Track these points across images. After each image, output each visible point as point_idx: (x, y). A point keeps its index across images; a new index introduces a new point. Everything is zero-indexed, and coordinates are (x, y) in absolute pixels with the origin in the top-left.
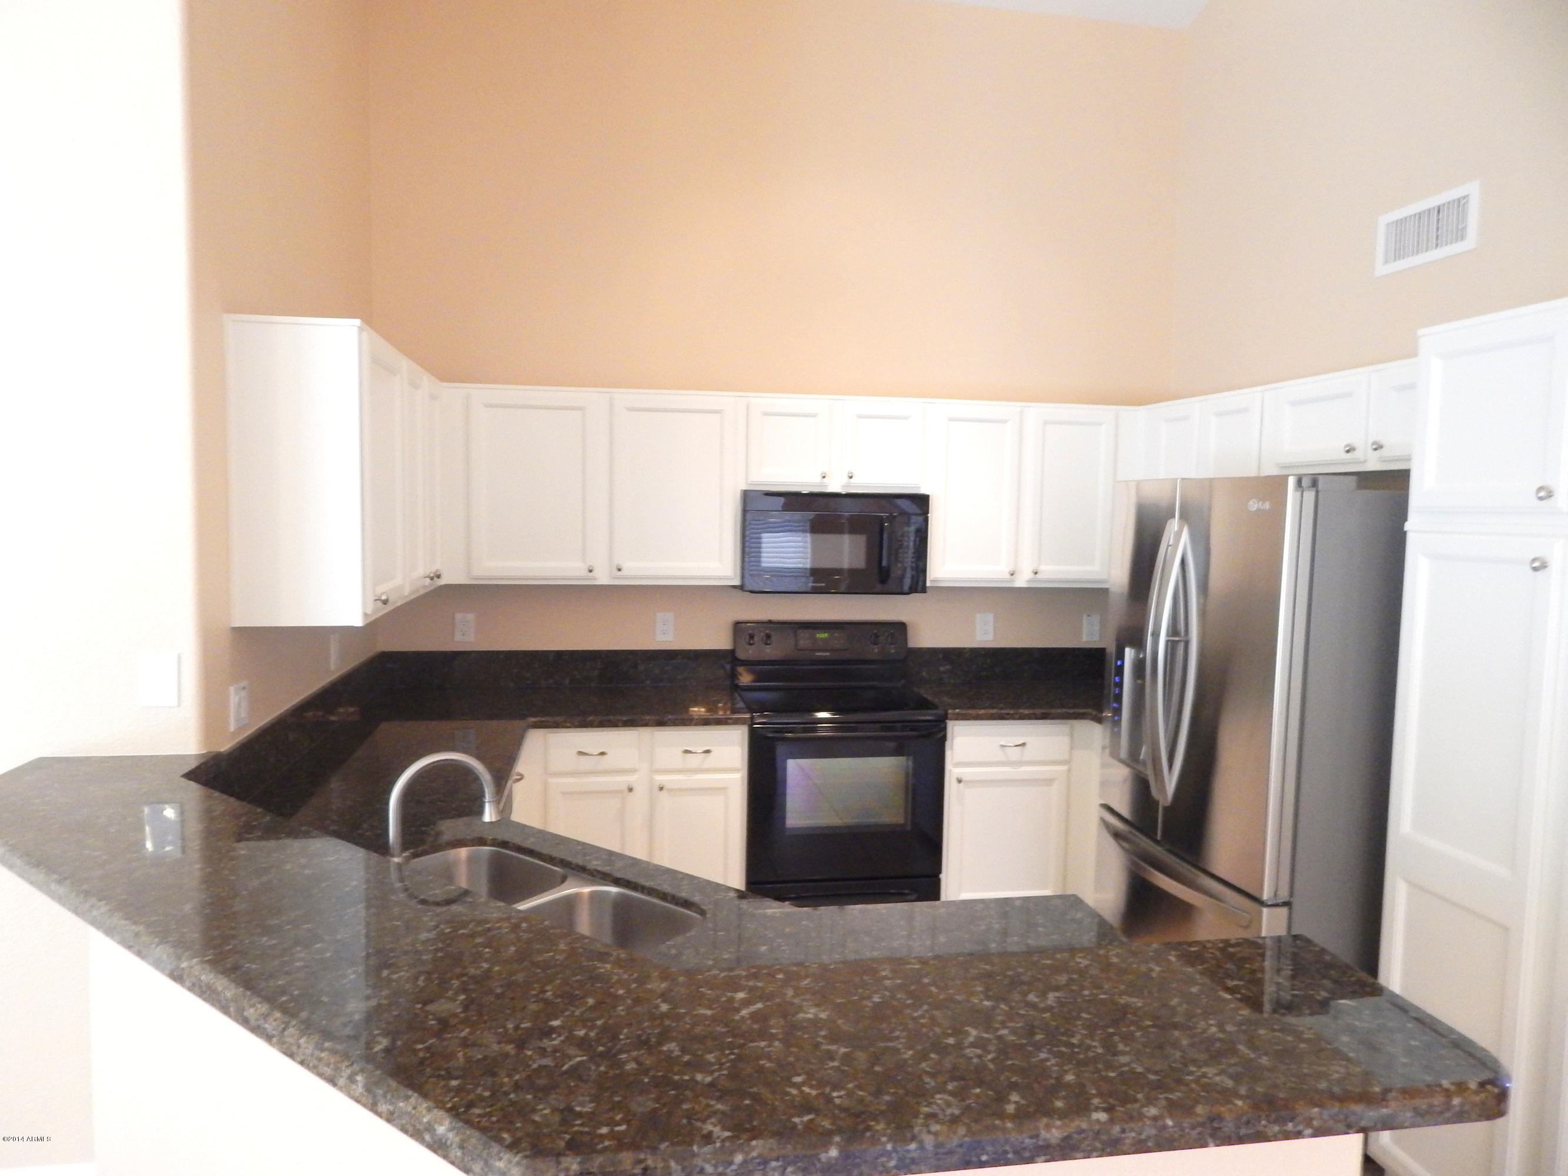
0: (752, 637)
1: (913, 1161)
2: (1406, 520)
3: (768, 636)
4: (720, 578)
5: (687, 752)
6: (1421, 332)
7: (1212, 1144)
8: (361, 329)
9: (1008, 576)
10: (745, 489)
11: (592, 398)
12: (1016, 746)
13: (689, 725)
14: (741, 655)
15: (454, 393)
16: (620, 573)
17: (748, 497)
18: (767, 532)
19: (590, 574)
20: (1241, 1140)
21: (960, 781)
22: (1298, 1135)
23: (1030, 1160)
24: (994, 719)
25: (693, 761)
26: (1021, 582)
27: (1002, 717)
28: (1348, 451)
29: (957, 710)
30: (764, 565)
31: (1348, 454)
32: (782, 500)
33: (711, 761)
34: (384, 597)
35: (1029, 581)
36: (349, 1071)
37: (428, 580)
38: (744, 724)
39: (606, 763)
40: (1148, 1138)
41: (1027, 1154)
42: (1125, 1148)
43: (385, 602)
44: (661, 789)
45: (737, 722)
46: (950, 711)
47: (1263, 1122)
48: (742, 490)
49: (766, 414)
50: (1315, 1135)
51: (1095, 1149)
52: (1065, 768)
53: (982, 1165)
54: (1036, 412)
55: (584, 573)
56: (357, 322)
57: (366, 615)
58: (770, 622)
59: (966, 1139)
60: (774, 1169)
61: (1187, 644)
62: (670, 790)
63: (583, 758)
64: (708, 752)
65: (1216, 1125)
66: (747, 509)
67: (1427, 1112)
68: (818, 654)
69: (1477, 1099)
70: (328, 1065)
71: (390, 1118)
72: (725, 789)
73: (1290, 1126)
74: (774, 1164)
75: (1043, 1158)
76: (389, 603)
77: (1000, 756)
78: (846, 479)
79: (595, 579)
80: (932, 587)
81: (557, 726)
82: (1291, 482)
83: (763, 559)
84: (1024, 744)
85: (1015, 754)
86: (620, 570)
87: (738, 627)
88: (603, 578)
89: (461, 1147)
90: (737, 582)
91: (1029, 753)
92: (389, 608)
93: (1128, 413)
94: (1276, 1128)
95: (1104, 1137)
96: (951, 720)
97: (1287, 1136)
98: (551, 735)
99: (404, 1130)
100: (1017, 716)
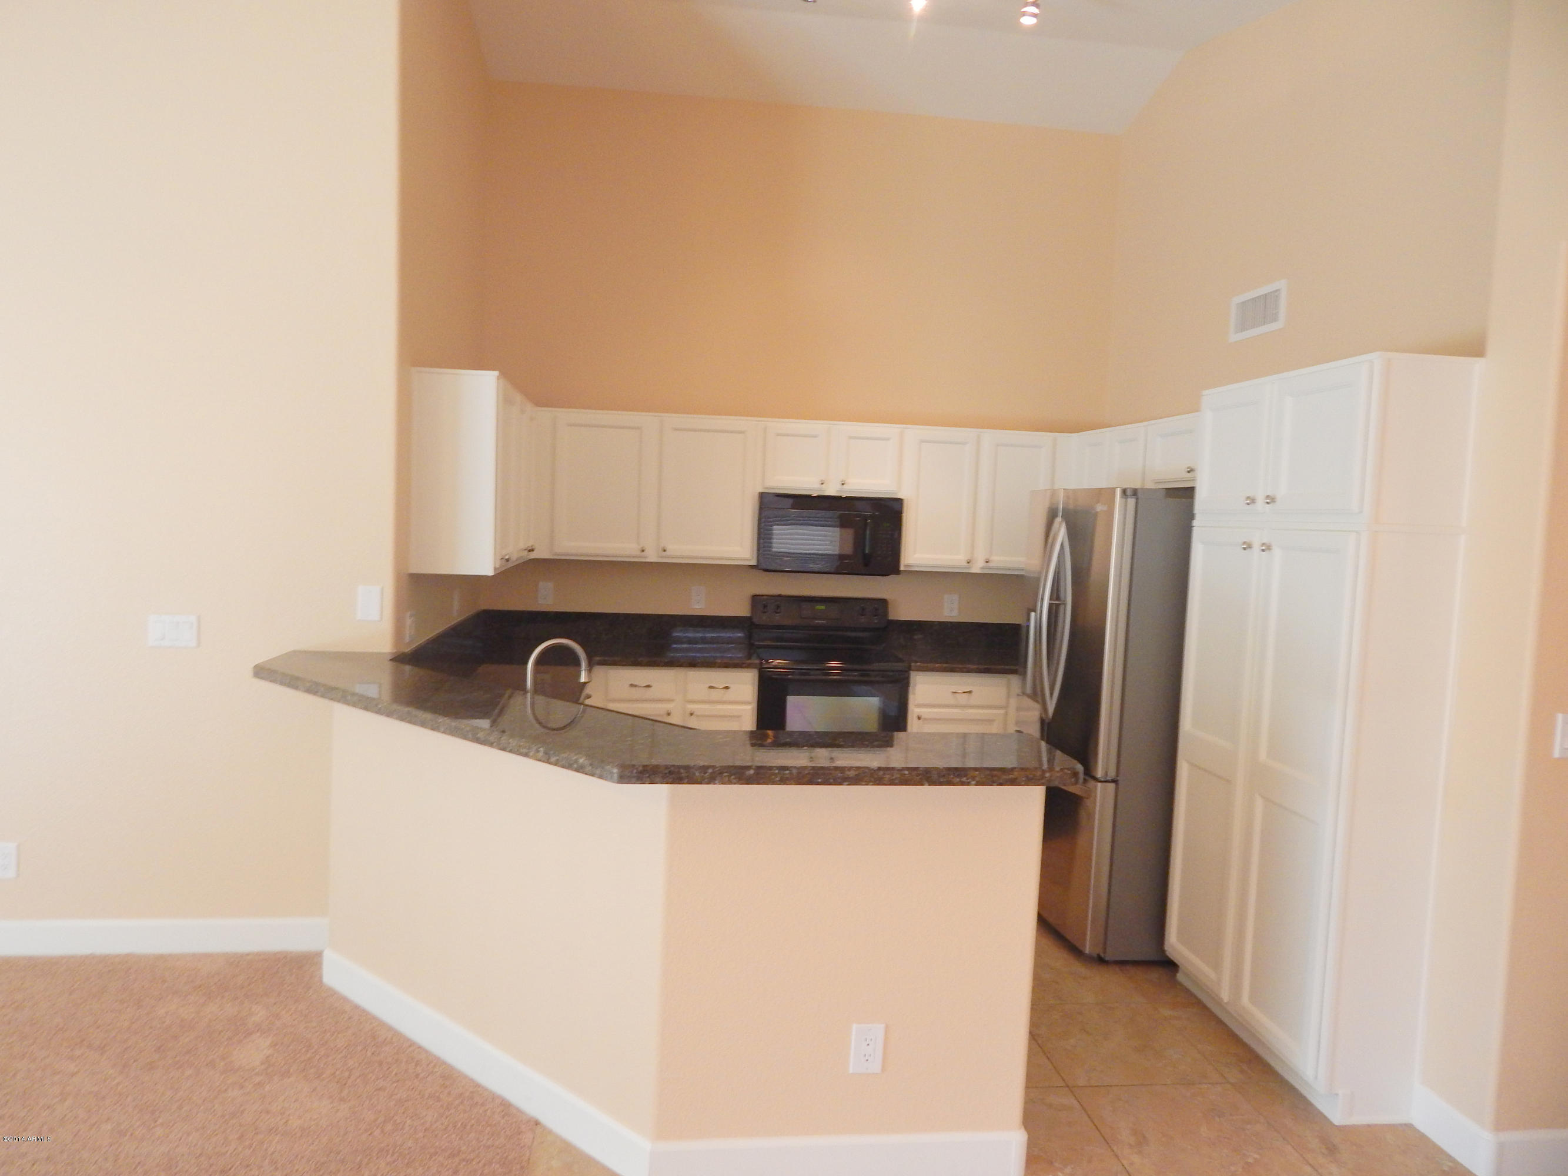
0: (765, 606)
1: (787, 779)
2: (1193, 519)
3: (778, 607)
4: (741, 560)
5: (711, 687)
6: (1206, 392)
7: (927, 784)
8: (498, 378)
9: (966, 564)
10: (761, 491)
11: (648, 421)
12: (964, 693)
13: (713, 667)
14: (756, 620)
15: (545, 415)
16: (665, 553)
17: (762, 496)
18: (778, 525)
19: (643, 553)
20: (941, 784)
21: (919, 718)
22: (968, 784)
23: (840, 784)
24: (947, 671)
25: (715, 695)
26: (976, 569)
27: (952, 670)
28: (1189, 472)
29: (919, 664)
30: (774, 550)
31: (1189, 474)
32: (791, 501)
33: (729, 695)
34: (507, 557)
35: (983, 568)
36: (536, 748)
37: (526, 553)
38: (755, 668)
39: (650, 694)
40: (896, 778)
41: (839, 781)
42: (885, 782)
43: (508, 560)
44: (691, 714)
45: (749, 666)
46: (913, 664)
47: (952, 776)
48: (759, 493)
49: (778, 435)
50: (976, 785)
51: (870, 781)
52: (1002, 711)
53: (818, 784)
54: (989, 437)
55: (638, 553)
56: (496, 373)
57: (495, 569)
58: (780, 596)
59: (812, 771)
60: (726, 776)
61: (1065, 604)
62: (698, 716)
63: (633, 689)
64: (727, 688)
65: (928, 775)
66: (763, 507)
67: (1032, 779)
68: (817, 621)
69: (1058, 775)
70: (525, 747)
71: (556, 764)
72: (738, 717)
73: (964, 779)
74: (726, 774)
75: (847, 783)
76: (510, 561)
77: (952, 702)
78: (839, 486)
79: (646, 557)
80: (905, 571)
81: (614, 664)
82: (1118, 492)
83: (774, 545)
84: (970, 692)
85: (963, 699)
86: (665, 551)
87: (756, 599)
88: (652, 557)
89: (591, 765)
90: (754, 563)
91: (974, 699)
92: (510, 565)
93: (1063, 438)
94: (958, 780)
95: (876, 776)
96: (913, 670)
97: (963, 784)
98: (611, 671)
99: (563, 767)
100: (965, 670)
